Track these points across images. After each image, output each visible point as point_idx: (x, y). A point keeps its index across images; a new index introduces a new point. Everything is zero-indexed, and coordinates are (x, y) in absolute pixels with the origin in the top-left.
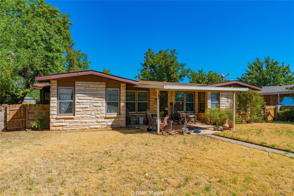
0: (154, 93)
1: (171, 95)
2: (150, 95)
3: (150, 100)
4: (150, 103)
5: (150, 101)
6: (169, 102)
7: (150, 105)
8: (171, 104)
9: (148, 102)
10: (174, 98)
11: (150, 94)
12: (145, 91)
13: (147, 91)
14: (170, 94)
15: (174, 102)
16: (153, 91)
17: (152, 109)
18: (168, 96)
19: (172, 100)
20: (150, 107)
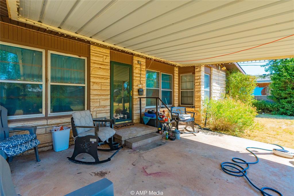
0: (102, 64)
1: (140, 74)
2: (91, 68)
3: (92, 80)
4: (92, 87)
5: (91, 84)
6: (135, 88)
7: (92, 92)
8: (140, 91)
9: (86, 85)
10: (144, 79)
11: (92, 65)
12: (77, 57)
13: (82, 58)
14: (137, 72)
15: (145, 88)
16: (101, 60)
17: (98, 105)
18: (135, 75)
19: (141, 84)
20: (91, 98)
